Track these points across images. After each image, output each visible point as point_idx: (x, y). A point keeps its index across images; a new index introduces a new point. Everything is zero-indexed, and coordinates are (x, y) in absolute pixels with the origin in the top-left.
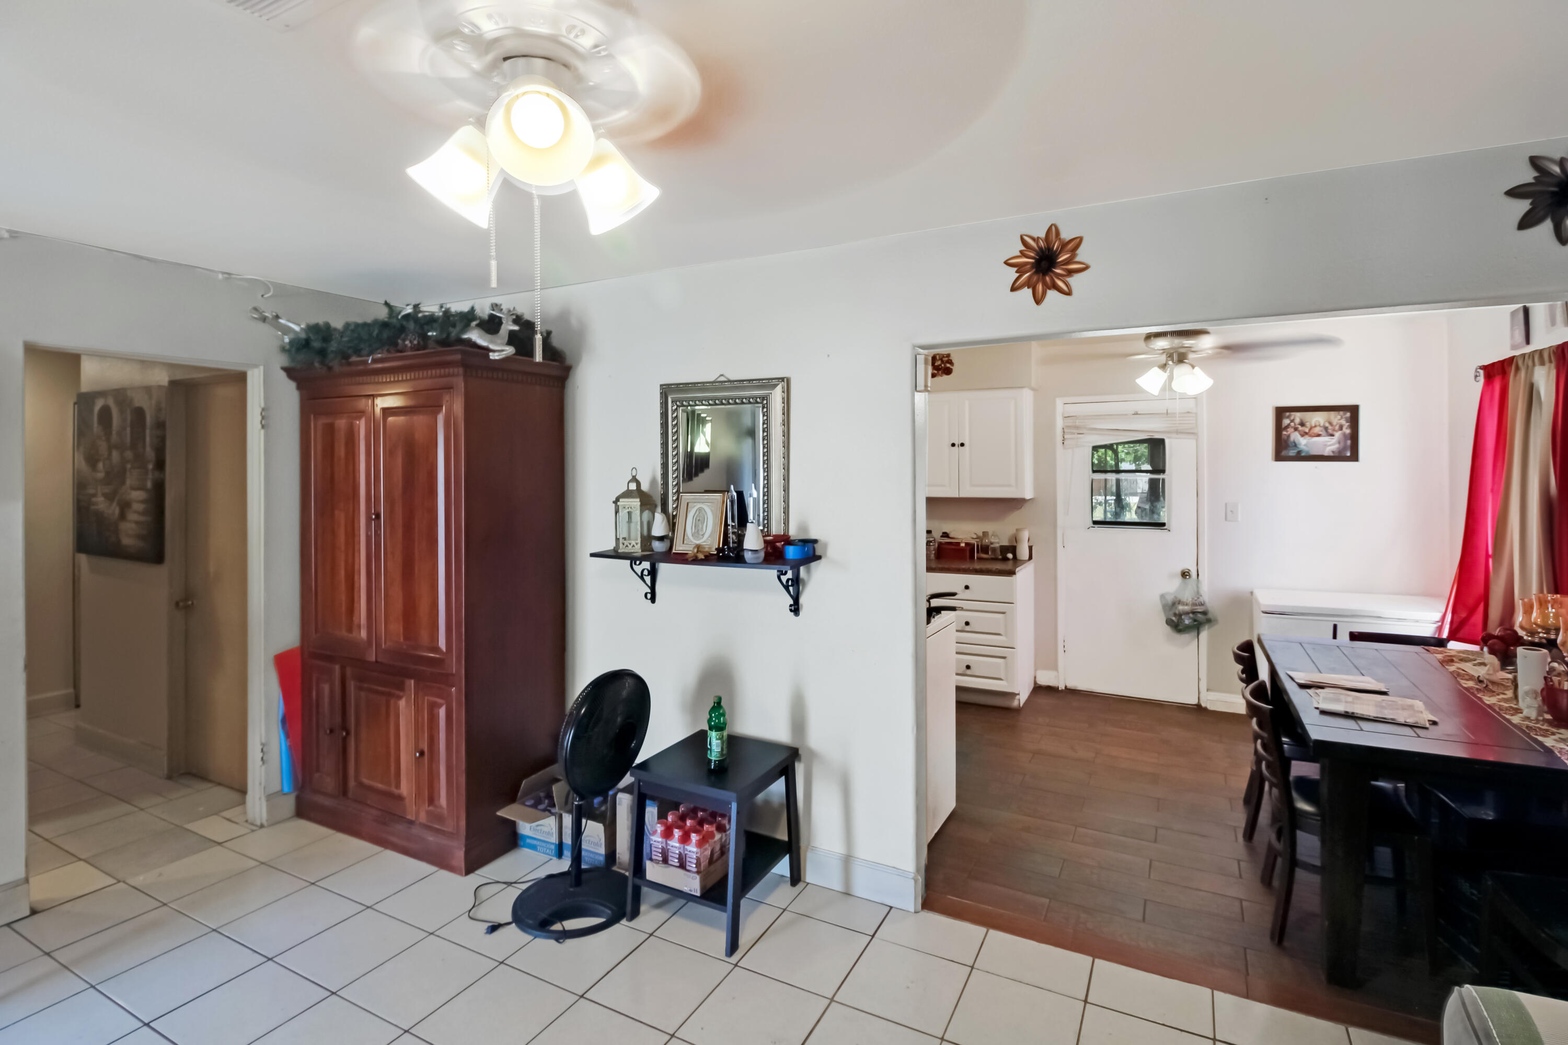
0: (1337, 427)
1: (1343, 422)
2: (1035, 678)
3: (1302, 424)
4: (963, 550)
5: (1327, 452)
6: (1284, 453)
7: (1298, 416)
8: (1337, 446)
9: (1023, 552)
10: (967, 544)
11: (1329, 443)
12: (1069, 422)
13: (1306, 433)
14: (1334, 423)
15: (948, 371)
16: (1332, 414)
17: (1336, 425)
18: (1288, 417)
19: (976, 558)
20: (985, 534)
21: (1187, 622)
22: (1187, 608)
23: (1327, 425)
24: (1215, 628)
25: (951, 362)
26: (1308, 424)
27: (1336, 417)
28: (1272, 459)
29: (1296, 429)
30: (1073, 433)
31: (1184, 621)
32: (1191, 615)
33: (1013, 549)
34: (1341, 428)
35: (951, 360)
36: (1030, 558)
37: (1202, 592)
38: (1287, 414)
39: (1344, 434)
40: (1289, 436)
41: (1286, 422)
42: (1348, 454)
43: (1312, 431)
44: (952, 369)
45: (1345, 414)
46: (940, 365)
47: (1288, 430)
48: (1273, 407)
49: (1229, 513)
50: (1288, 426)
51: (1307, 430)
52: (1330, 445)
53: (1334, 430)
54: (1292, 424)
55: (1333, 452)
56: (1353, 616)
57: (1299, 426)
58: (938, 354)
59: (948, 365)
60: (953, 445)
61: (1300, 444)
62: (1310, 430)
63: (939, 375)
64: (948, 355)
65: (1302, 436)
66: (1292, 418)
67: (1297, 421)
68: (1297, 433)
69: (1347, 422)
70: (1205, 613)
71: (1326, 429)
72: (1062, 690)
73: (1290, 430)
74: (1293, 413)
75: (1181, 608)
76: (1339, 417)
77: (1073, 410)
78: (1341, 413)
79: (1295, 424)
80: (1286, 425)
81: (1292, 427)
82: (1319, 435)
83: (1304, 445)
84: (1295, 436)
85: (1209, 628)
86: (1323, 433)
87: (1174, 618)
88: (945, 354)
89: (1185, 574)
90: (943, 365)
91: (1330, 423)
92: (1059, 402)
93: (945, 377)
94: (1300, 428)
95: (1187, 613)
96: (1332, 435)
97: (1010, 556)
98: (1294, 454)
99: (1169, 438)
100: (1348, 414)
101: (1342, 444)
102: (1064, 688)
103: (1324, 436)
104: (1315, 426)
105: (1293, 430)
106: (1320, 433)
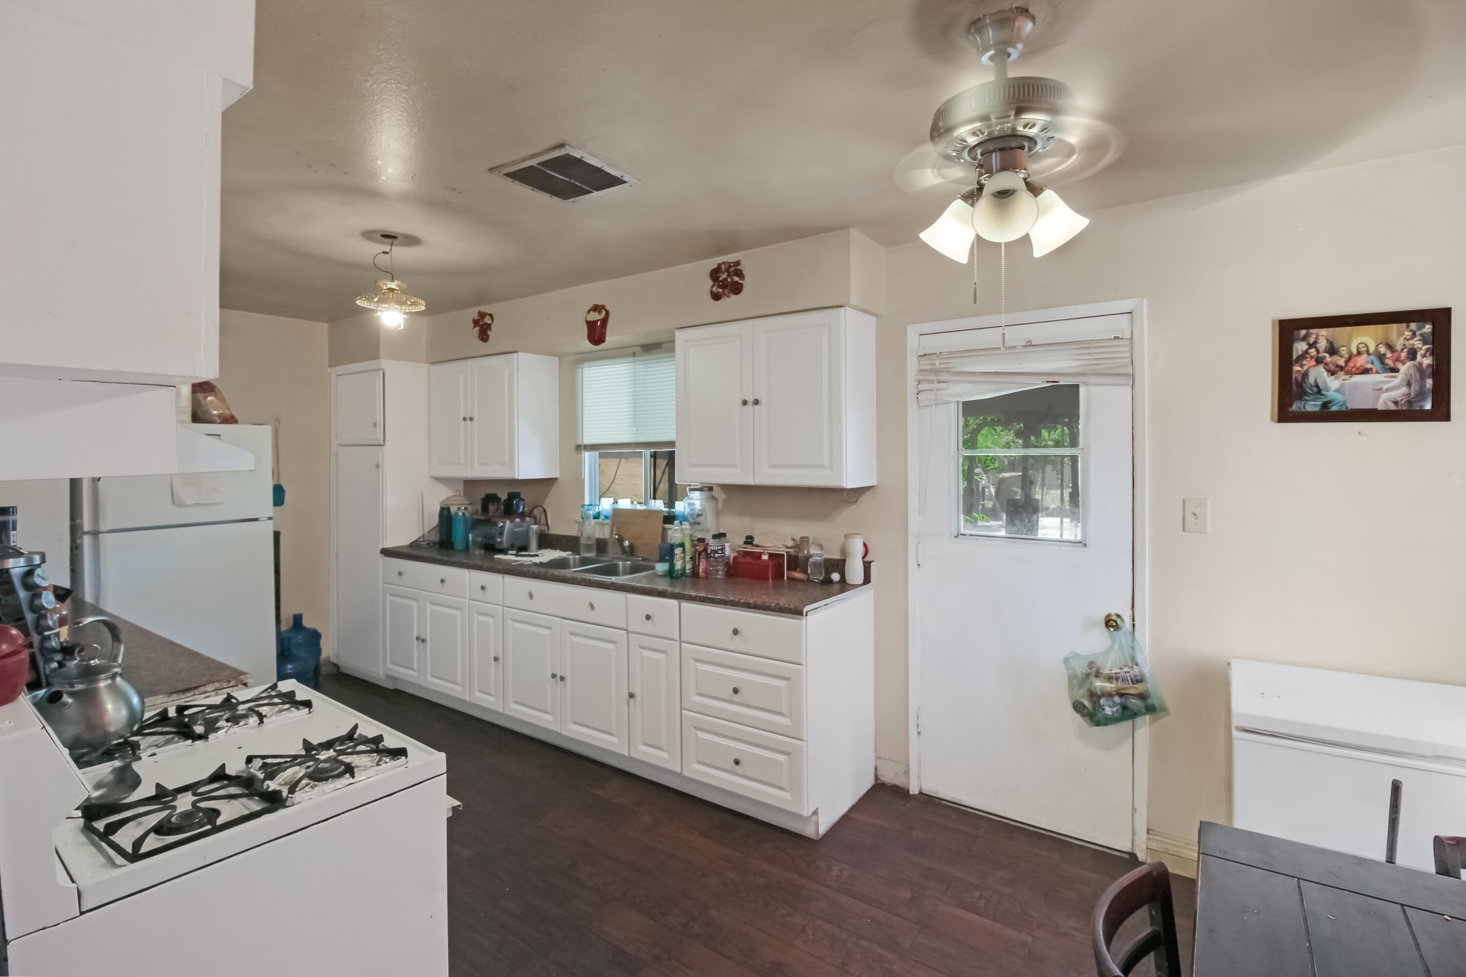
0: (1404, 355)
1: (1417, 343)
2: (876, 769)
3: (1332, 350)
4: (765, 565)
5: (1383, 403)
6: (1295, 407)
7: (1323, 335)
8: (1404, 390)
9: (855, 571)
10: (771, 555)
11: (1385, 387)
12: (926, 364)
13: (1341, 368)
14: (1399, 347)
15: (737, 289)
16: (1394, 329)
17: (1402, 350)
18: (1305, 338)
19: (785, 579)
20: (805, 540)
21: (1108, 711)
22: (1109, 686)
23: (1383, 349)
24: (1164, 722)
25: (740, 274)
26: (1344, 351)
27: (1401, 334)
28: (1272, 419)
29: (1319, 361)
30: (931, 382)
31: (1104, 710)
32: (1117, 699)
33: (839, 565)
34: (1412, 354)
35: (741, 271)
36: (867, 580)
37: (1139, 658)
38: (1303, 332)
39: (1420, 368)
40: (1305, 375)
41: (1300, 347)
42: (1428, 406)
43: (1351, 364)
44: (741, 285)
45: (1420, 328)
46: (726, 279)
47: (1304, 362)
48: (1273, 322)
49: (1189, 518)
50: (1304, 355)
51: (1341, 362)
52: (1387, 390)
53: (1397, 360)
54: (1313, 351)
55: (1396, 403)
56: (1438, 758)
57: (1327, 355)
58: (724, 263)
59: (736, 279)
60: (745, 403)
61: (1328, 389)
62: (1347, 362)
63: (725, 295)
64: (738, 263)
65: (1332, 373)
66: (1312, 340)
67: (1322, 344)
68: (1321, 368)
69: (1425, 343)
70: (1142, 697)
71: (1381, 358)
72: (914, 795)
73: (1308, 363)
74: (1311, 331)
75: (1099, 684)
76: (1408, 334)
77: (932, 344)
78: (1413, 326)
79: (1318, 351)
80: (1300, 353)
81: (1312, 357)
82: (1366, 371)
83: (1336, 391)
84: (1318, 374)
85: (1152, 721)
86: (1377, 366)
87: (1086, 703)
88: (732, 263)
89: (1111, 623)
90: (729, 280)
91: (1390, 347)
92: (912, 331)
93: (734, 297)
94: (1328, 359)
95: (1110, 695)
96: (1395, 370)
97: (836, 577)
98: (1317, 409)
99: (1086, 384)
100: (1428, 328)
101: (1415, 387)
102: (917, 792)
103: (1377, 373)
104: (1359, 353)
105: (1313, 362)
106: (1369, 366)
